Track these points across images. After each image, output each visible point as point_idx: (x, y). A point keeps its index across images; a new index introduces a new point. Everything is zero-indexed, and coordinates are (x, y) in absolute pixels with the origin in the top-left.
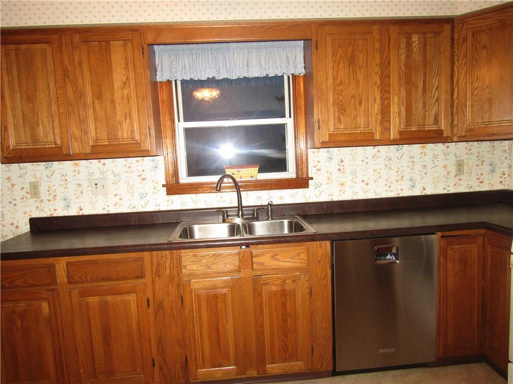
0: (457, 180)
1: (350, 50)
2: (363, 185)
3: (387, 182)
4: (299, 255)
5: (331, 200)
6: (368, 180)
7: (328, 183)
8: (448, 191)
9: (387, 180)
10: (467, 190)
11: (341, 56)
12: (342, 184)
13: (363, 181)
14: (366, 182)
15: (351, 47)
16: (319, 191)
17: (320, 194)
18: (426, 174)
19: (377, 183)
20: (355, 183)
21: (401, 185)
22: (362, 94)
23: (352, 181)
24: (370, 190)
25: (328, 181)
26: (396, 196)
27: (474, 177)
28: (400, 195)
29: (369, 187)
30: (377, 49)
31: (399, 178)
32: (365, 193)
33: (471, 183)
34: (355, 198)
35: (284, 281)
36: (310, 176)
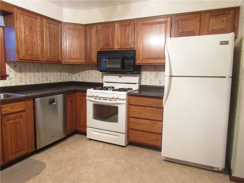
0: (60, 78)
1: (30, 23)
2: (30, 79)
3: (38, 78)
4: (22, 105)
5: (16, 85)
6: (31, 77)
7: (15, 78)
8: (58, 81)
9: (38, 77)
10: (63, 81)
11: (27, 25)
12: (21, 78)
13: (29, 77)
14: (30, 77)
15: (30, 22)
16: (11, 81)
17: (12, 83)
18: (51, 75)
19: (35, 78)
20: (26, 78)
21: (43, 79)
22: (35, 42)
23: (25, 77)
24: (32, 81)
25: (15, 77)
26: (42, 83)
27: (65, 77)
28: (43, 83)
29: (32, 79)
30: (40, 26)
31: (42, 76)
32: (30, 82)
33: (64, 79)
34: (26, 84)
35: (16, 117)
36: (7, 74)
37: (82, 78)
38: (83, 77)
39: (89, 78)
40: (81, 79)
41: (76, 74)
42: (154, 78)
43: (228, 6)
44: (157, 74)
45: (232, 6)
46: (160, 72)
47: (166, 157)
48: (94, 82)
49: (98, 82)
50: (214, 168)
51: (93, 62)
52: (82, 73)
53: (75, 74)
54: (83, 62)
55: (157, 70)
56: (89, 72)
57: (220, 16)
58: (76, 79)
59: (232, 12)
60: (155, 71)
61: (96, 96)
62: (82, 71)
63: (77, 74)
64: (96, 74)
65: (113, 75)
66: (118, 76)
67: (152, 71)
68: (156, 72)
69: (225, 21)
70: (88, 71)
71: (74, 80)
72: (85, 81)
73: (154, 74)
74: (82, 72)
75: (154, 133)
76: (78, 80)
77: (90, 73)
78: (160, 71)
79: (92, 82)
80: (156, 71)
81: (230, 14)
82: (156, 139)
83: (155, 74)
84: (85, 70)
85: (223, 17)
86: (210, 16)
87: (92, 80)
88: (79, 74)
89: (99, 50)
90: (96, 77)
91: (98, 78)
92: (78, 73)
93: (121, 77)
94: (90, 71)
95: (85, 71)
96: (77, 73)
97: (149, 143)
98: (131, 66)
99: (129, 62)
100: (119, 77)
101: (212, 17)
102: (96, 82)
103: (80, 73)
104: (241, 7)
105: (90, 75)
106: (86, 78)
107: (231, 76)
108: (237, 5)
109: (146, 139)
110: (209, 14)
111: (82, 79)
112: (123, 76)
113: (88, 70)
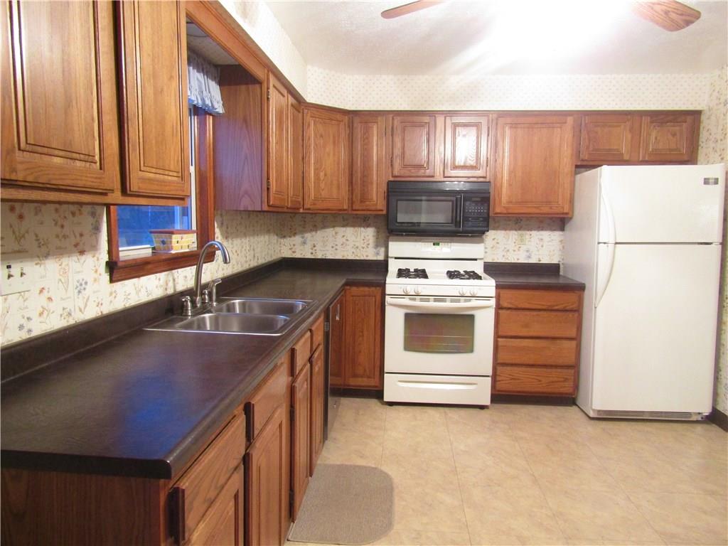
37: (312, 249)
38: (315, 246)
39: (336, 249)
40: (311, 251)
41: (293, 238)
42: (514, 244)
43: (684, 108)
44: (522, 235)
45: (691, 108)
46: (528, 233)
47: (599, 411)
48: (351, 257)
49: (362, 258)
50: (689, 414)
51: (373, 208)
52: (312, 236)
53: (289, 239)
54: (345, 208)
55: (521, 227)
56: (336, 233)
57: (668, 124)
58: (294, 252)
59: (689, 119)
60: (516, 230)
61: (414, 294)
62: (311, 231)
63: (297, 239)
64: (356, 238)
65: (416, 241)
66: (431, 242)
67: (511, 229)
68: (520, 232)
69: (678, 134)
70: (332, 229)
71: (287, 253)
72: (324, 257)
73: (513, 235)
74: (314, 233)
75: (556, 366)
76: (298, 255)
77: (339, 236)
78: (528, 230)
79: (344, 258)
80: (520, 230)
81: (686, 122)
82: (562, 379)
83: (516, 237)
84: (324, 227)
85: (674, 126)
86: (652, 122)
87: (345, 254)
88: (303, 237)
89: (391, 179)
90: (357, 244)
91: (363, 248)
92: (301, 236)
93: (438, 244)
94: (341, 230)
95: (324, 230)
96: (295, 234)
97: (545, 390)
98: (481, 219)
99: (478, 210)
100: (434, 244)
101: (654, 124)
102: (358, 258)
103: (308, 235)
104: (703, 113)
105: (340, 240)
106: (327, 248)
107: (721, 241)
108: (698, 108)
109: (540, 381)
110: (649, 118)
111: (314, 252)
112: (445, 242)
113: (334, 227)
